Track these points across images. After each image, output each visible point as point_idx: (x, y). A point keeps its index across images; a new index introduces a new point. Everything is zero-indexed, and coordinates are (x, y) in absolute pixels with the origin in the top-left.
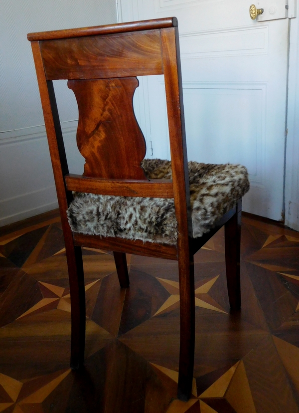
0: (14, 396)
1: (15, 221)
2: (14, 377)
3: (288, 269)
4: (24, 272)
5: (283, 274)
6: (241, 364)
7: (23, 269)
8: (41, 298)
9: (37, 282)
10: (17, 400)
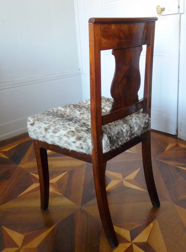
0: (19, 243)
1: (14, 136)
2: (19, 232)
3: (181, 164)
4: (21, 168)
5: (179, 167)
6: (156, 222)
7: (20, 166)
8: (32, 183)
9: (29, 173)
10: (21, 246)
